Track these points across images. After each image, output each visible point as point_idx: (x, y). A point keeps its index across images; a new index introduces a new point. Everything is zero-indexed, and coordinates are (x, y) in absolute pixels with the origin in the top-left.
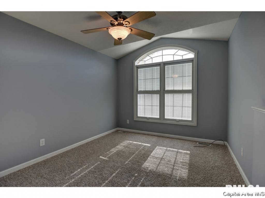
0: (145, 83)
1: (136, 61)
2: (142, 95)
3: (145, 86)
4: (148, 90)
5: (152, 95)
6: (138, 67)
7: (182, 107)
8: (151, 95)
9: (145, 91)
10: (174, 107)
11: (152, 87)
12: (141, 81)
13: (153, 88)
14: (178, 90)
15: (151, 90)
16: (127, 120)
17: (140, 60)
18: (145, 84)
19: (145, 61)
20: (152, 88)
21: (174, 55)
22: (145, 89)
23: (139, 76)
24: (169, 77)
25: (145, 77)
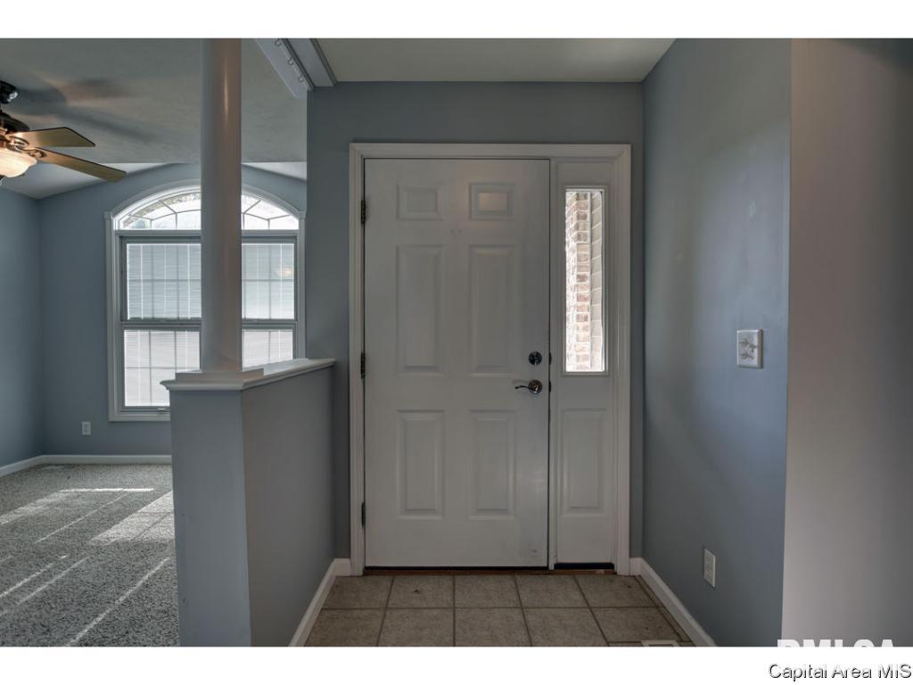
0: (153, 294)
1: (116, 214)
2: (139, 333)
3: (153, 302)
4: (164, 316)
5: (175, 334)
6: (125, 238)
8: (172, 332)
9: (153, 318)
11: (178, 308)
12: (135, 284)
13: (181, 310)
14: (258, 320)
15: (174, 316)
16: (83, 423)
17: (134, 213)
18: (153, 298)
19: (152, 220)
20: (178, 312)
21: (245, 212)
22: (153, 313)
23: (131, 270)
25: (152, 275)
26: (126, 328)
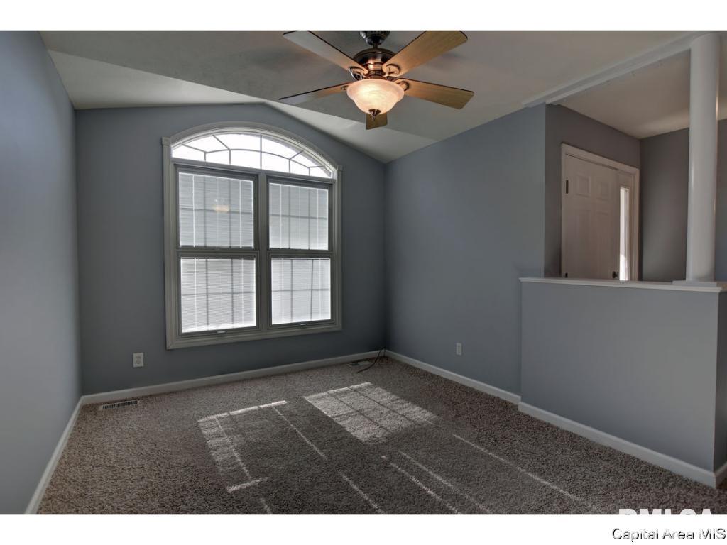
0: (205, 223)
2: (195, 261)
3: (205, 231)
4: (217, 244)
5: (232, 262)
6: (180, 166)
7: (312, 290)
9: (205, 247)
10: (294, 293)
11: (230, 237)
13: (233, 240)
15: (226, 245)
16: (135, 355)
18: (205, 227)
19: (205, 153)
20: (230, 241)
21: (290, 159)
22: (205, 242)
24: (278, 215)
25: (205, 205)
26: (183, 256)
